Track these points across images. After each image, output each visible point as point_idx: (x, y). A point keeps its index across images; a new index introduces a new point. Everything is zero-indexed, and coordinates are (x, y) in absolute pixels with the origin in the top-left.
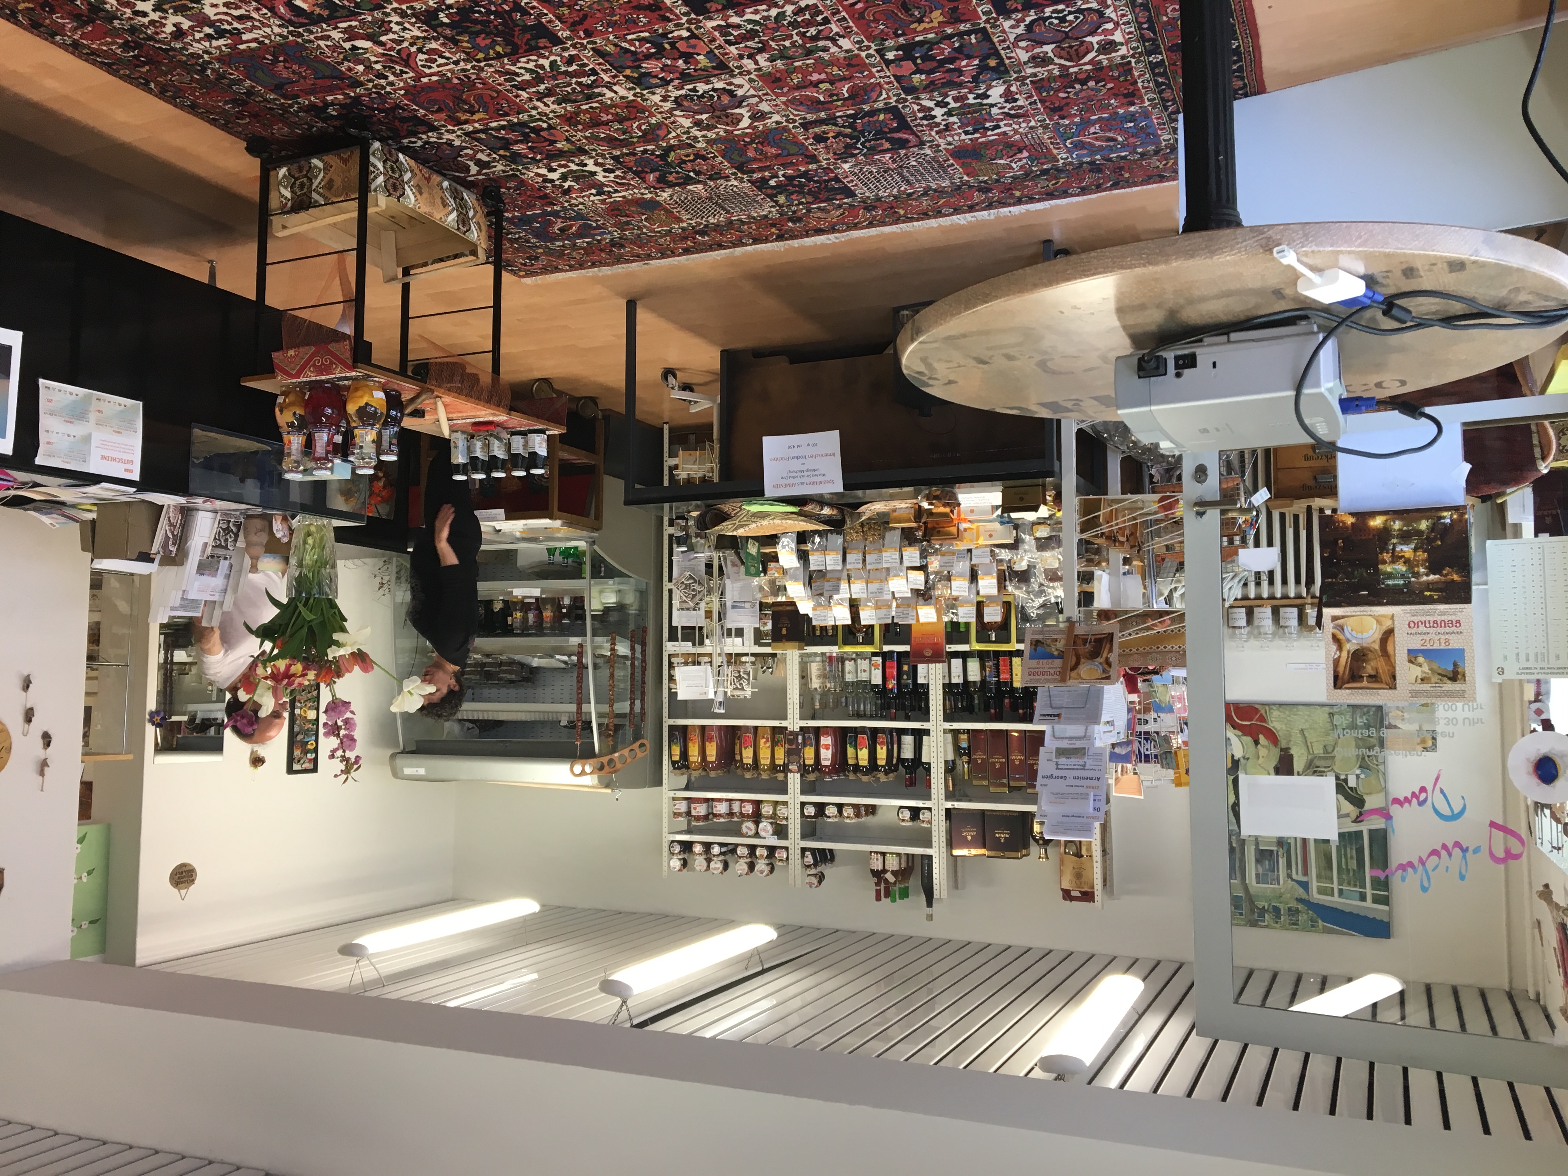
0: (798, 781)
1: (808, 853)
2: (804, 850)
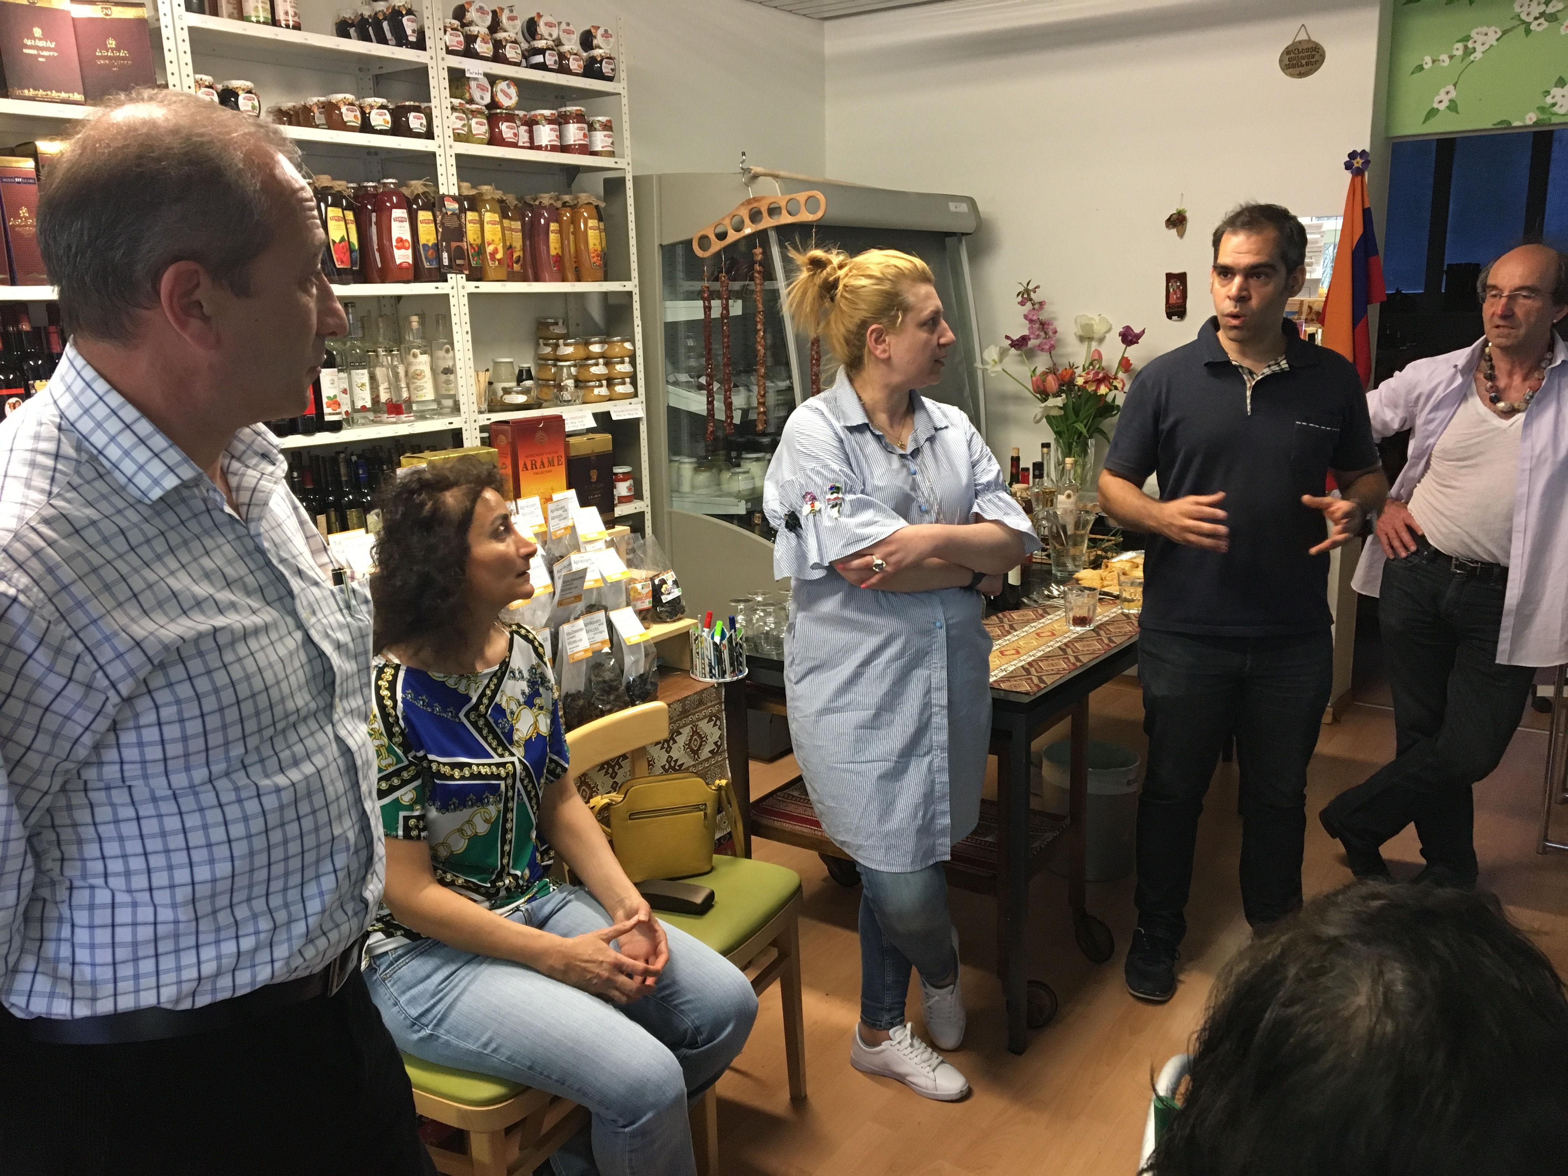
0: (441, 180)
1: (412, 38)
2: (421, 45)
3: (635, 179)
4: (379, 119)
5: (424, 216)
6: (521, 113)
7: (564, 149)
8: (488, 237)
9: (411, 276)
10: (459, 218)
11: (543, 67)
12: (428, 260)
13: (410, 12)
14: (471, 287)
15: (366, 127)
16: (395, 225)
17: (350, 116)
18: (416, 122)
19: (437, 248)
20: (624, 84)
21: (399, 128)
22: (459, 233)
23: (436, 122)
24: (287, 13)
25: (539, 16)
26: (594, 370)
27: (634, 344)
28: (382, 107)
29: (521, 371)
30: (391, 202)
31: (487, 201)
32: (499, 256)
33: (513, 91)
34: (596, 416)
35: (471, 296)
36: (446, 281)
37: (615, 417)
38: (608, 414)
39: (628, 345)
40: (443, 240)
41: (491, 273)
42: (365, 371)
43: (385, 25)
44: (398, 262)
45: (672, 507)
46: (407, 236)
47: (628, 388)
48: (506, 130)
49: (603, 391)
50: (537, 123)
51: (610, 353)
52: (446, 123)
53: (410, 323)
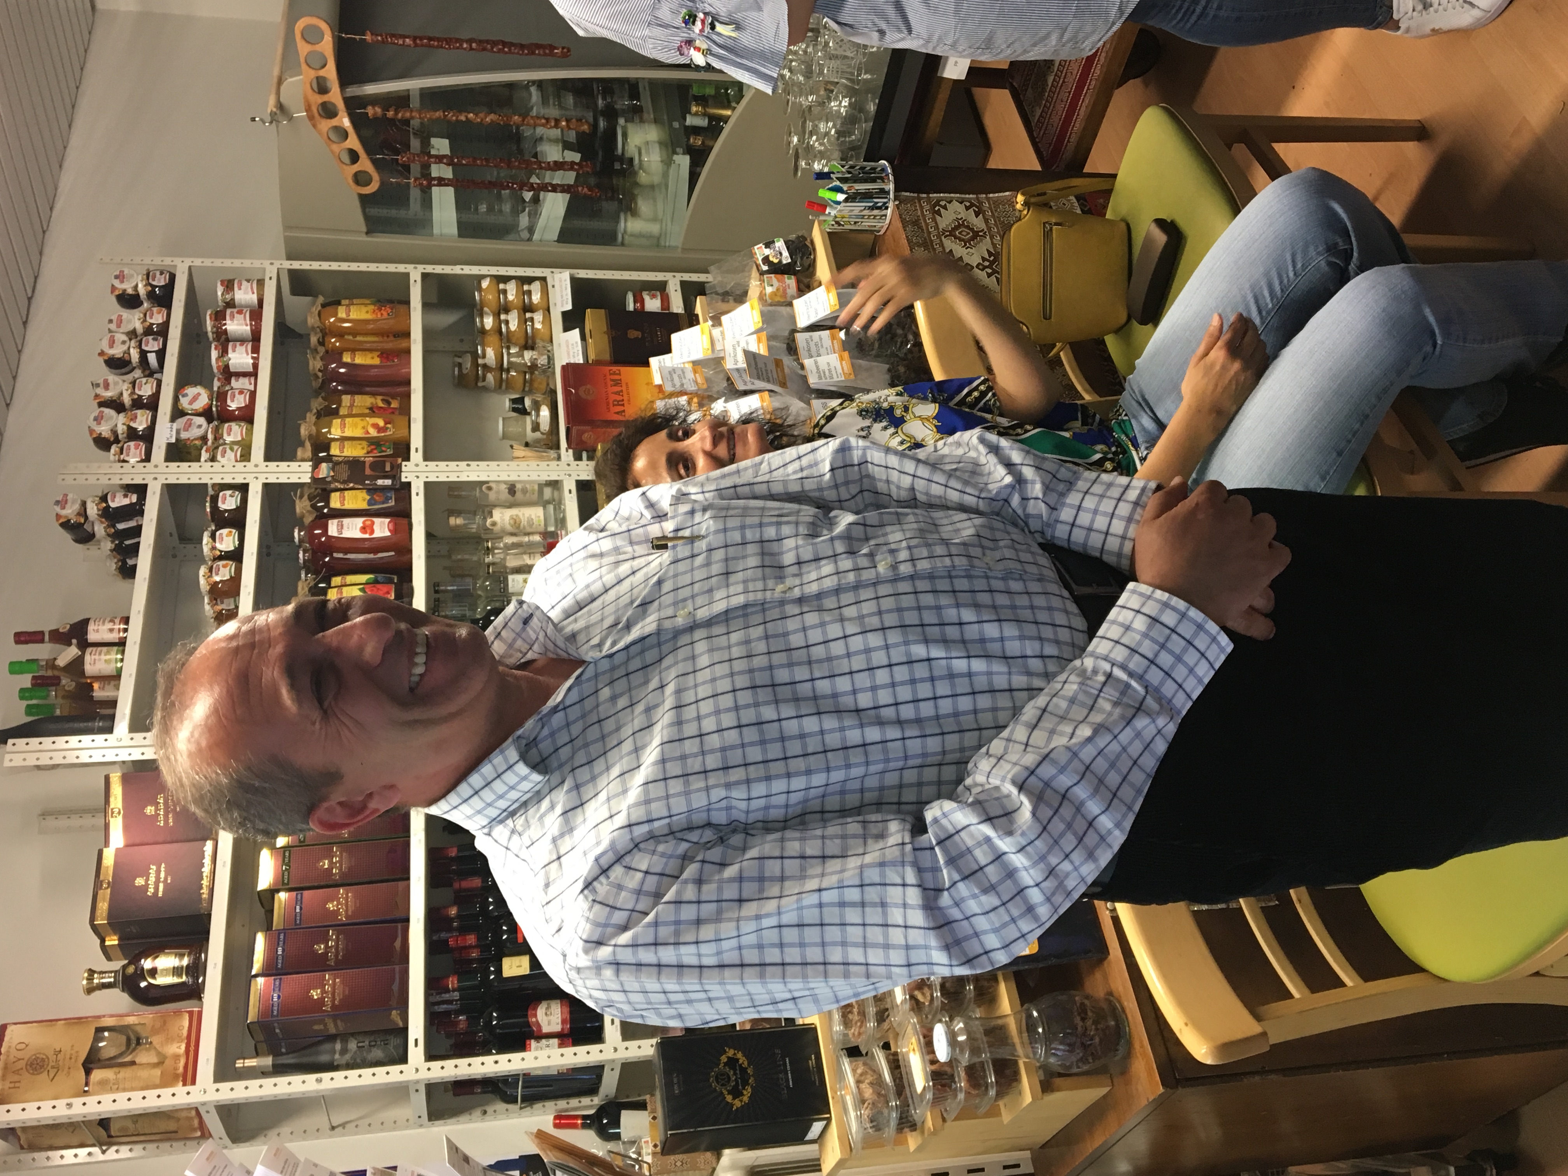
0: (294, 479)
1: (134, 498)
2: (141, 490)
3: (290, 257)
4: (227, 541)
5: (335, 502)
6: (216, 384)
7: (256, 338)
8: (359, 433)
9: (405, 521)
10: (337, 463)
11: (161, 355)
12: (387, 500)
13: (104, 498)
14: (416, 456)
15: (236, 556)
16: (347, 534)
17: (224, 573)
18: (229, 502)
19: (373, 490)
20: (177, 261)
21: (237, 520)
22: (355, 464)
23: (228, 480)
24: (111, 630)
25: (102, 353)
26: (513, 326)
27: (484, 277)
28: (213, 536)
29: (514, 410)
30: (321, 535)
31: (319, 432)
32: (381, 423)
33: (191, 391)
34: (566, 329)
35: (427, 457)
36: (409, 484)
37: (569, 307)
38: (565, 314)
39: (485, 284)
40: (363, 484)
41: (401, 433)
42: (510, 577)
43: (121, 526)
44: (389, 534)
45: (676, 247)
46: (359, 522)
47: (536, 287)
48: (235, 404)
49: (538, 317)
50: (227, 367)
51: (494, 306)
52: (228, 468)
53: (457, 526)
